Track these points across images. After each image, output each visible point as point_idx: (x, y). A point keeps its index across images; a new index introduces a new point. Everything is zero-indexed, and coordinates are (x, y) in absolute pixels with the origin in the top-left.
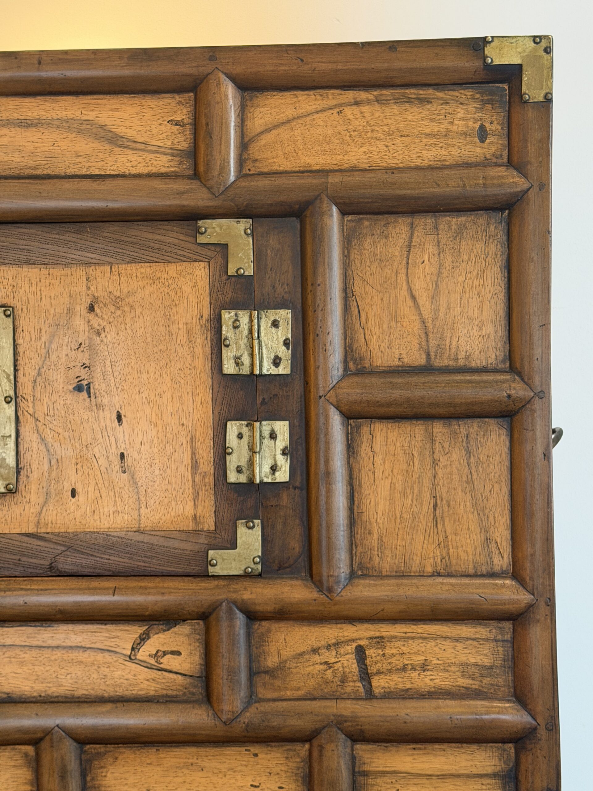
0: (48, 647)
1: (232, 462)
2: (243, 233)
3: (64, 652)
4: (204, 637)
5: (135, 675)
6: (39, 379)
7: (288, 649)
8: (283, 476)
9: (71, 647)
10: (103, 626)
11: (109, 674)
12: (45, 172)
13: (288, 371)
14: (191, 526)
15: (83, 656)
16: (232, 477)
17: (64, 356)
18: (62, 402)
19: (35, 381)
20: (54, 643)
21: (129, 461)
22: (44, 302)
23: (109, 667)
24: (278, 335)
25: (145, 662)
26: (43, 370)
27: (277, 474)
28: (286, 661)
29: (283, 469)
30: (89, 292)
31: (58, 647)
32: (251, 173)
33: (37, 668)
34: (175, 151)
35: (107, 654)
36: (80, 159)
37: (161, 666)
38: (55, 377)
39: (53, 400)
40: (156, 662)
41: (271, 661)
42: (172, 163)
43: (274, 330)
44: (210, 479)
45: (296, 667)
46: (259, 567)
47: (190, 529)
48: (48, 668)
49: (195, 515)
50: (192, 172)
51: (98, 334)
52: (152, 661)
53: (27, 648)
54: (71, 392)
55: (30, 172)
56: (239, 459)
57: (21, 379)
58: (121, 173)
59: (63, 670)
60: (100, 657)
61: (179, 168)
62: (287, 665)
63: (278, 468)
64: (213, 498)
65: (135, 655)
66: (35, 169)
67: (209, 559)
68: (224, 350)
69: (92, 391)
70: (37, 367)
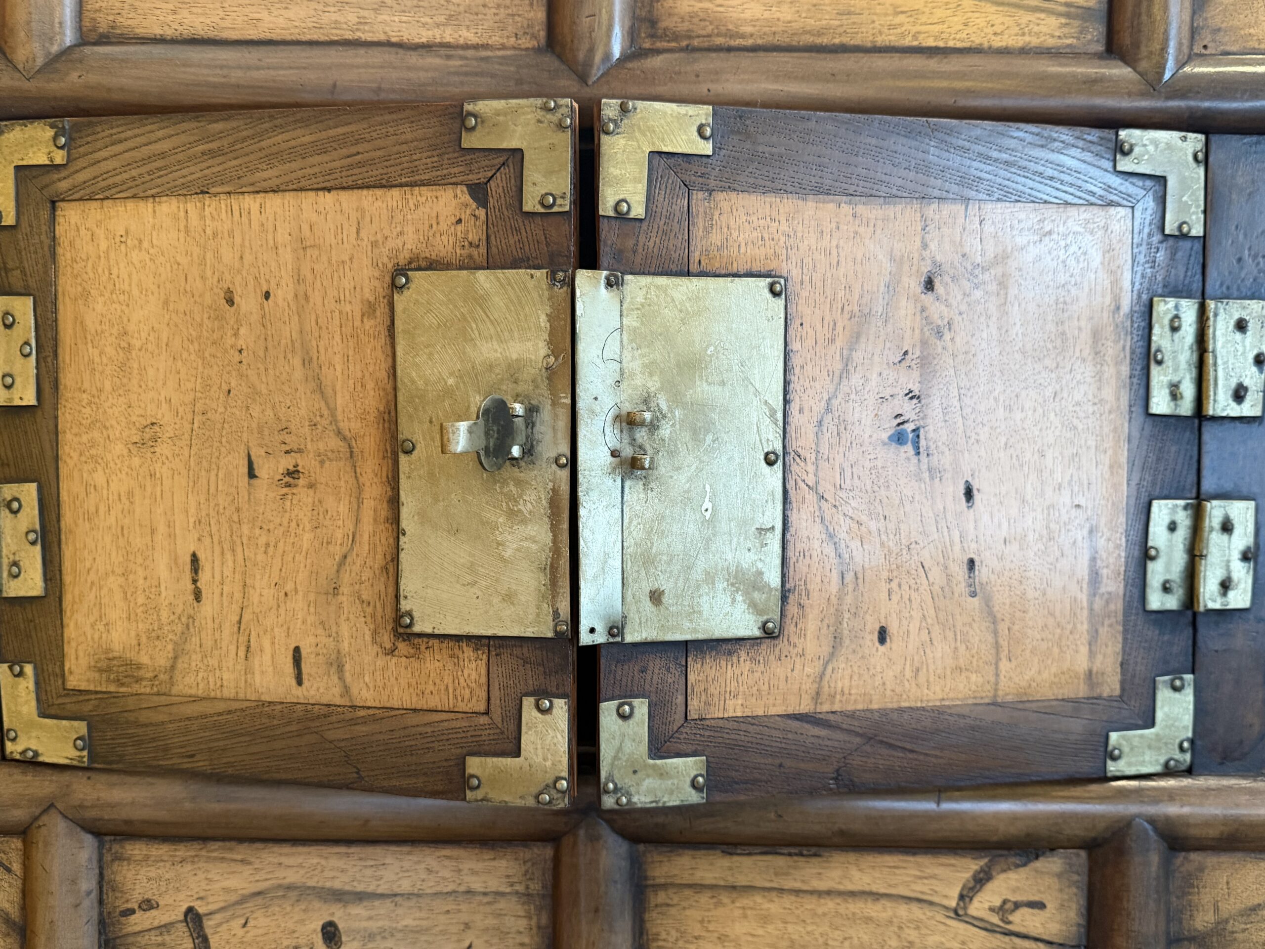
0: (812, 892)
1: (1157, 572)
2: (1190, 158)
3: (838, 901)
4: (1086, 878)
5: (963, 943)
6: (828, 419)
7: (1232, 900)
8: (1240, 598)
9: (853, 894)
10: (911, 858)
11: (917, 941)
12: (837, 41)
13: (1257, 412)
14: (1081, 691)
15: (873, 909)
16: (1156, 601)
17: (875, 376)
18: (868, 465)
19: (820, 423)
20: (823, 885)
21: (983, 573)
22: (842, 270)
23: (917, 928)
24: (1244, 346)
25: (982, 920)
26: (835, 403)
27: (1231, 594)
28: (1227, 921)
29: (1242, 586)
30: (926, 254)
31: (829, 893)
32: (1207, 52)
33: (790, 928)
34: (1073, 10)
35: (915, 907)
36: (901, 18)
37: (1010, 927)
38: (857, 415)
39: (852, 458)
40: (1002, 920)
41: (1203, 920)
42: (1066, 30)
43: (1238, 336)
44: (1118, 606)
45: (1244, 931)
46: (1188, 757)
47: (1081, 695)
48: (809, 928)
49: (1090, 672)
50: (1100, 48)
51: (939, 334)
52: (995, 919)
53: (774, 894)
54: (885, 444)
55: (809, 39)
56: (1168, 569)
57: (795, 417)
58: (974, 45)
59: (838, 932)
60: (903, 911)
61: (1078, 38)
62: (1229, 927)
63: (1233, 584)
64: (1120, 639)
65: (965, 908)
66: (819, 34)
67: (1110, 748)
68: (1155, 370)
69: (923, 443)
70: (826, 397)
